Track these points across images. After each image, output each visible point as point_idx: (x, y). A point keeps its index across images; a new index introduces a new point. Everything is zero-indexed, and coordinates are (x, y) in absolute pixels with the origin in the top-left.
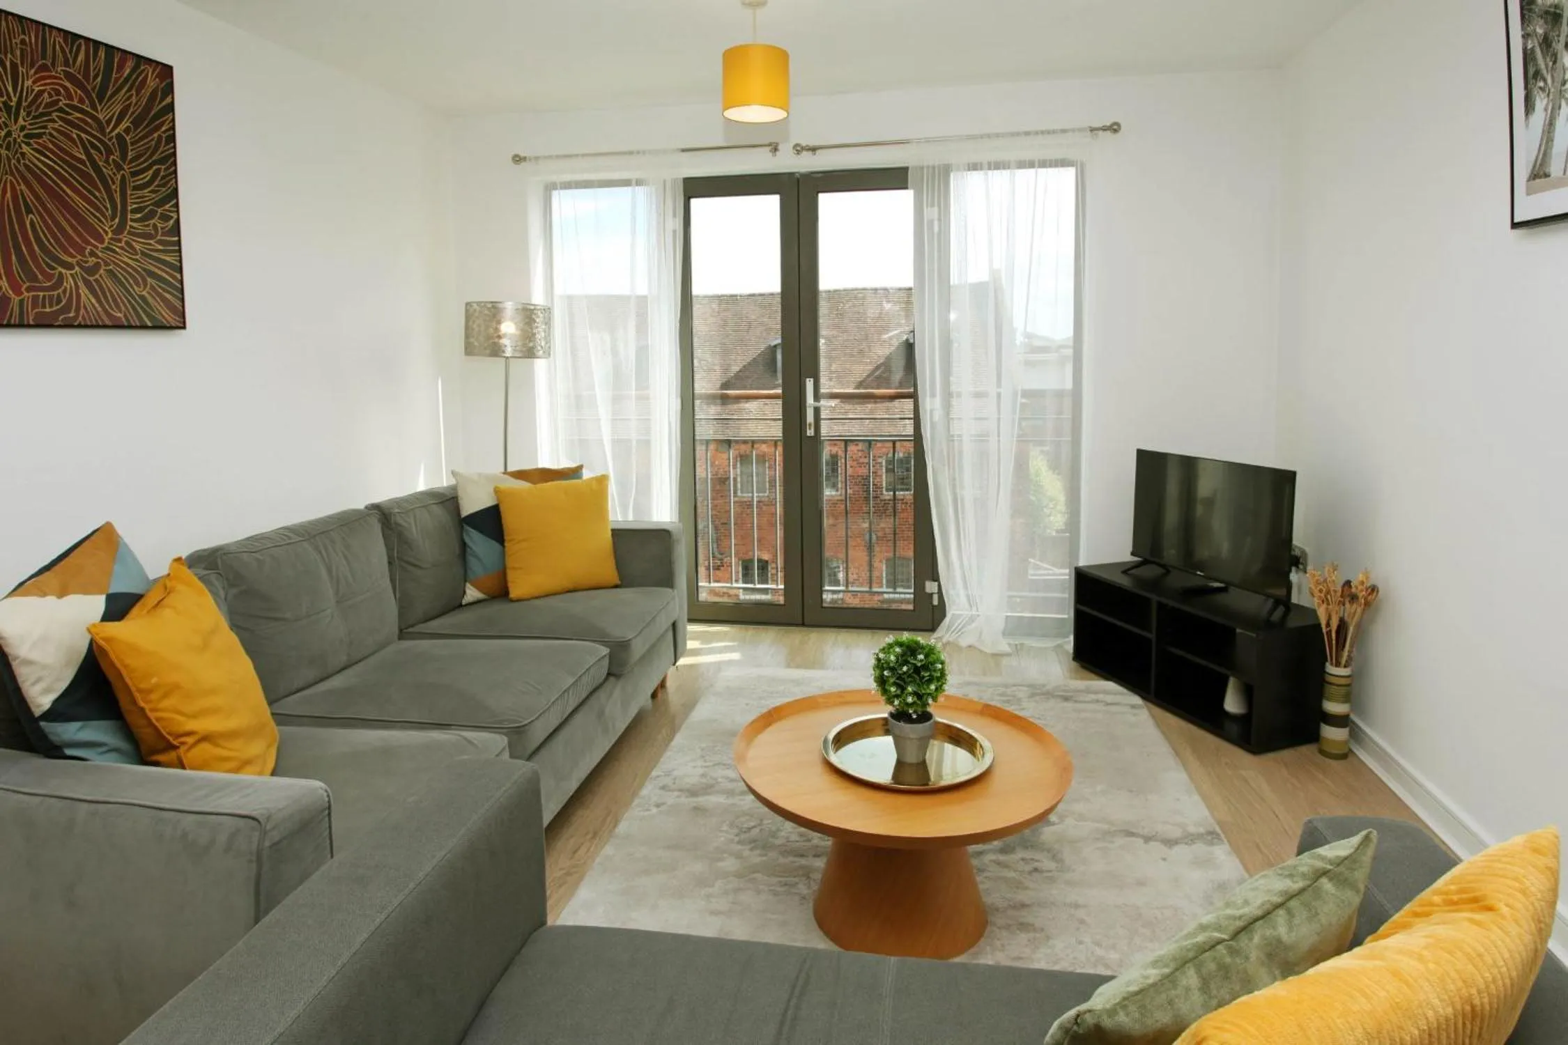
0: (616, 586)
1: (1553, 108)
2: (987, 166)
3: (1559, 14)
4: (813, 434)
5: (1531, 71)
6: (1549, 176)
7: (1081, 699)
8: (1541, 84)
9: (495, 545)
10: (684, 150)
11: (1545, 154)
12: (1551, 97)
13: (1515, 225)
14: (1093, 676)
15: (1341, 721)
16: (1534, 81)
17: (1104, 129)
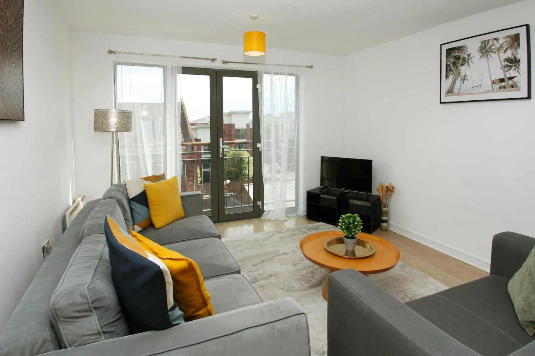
0: (184, 218)
1: (455, 79)
2: (279, 74)
3: (460, 58)
4: (222, 157)
5: (449, 69)
6: (453, 93)
7: (320, 228)
8: (452, 72)
9: (145, 208)
10: (182, 57)
11: (452, 88)
12: (455, 76)
13: (441, 103)
14: (315, 222)
15: (386, 221)
16: (449, 71)
17: (309, 67)
